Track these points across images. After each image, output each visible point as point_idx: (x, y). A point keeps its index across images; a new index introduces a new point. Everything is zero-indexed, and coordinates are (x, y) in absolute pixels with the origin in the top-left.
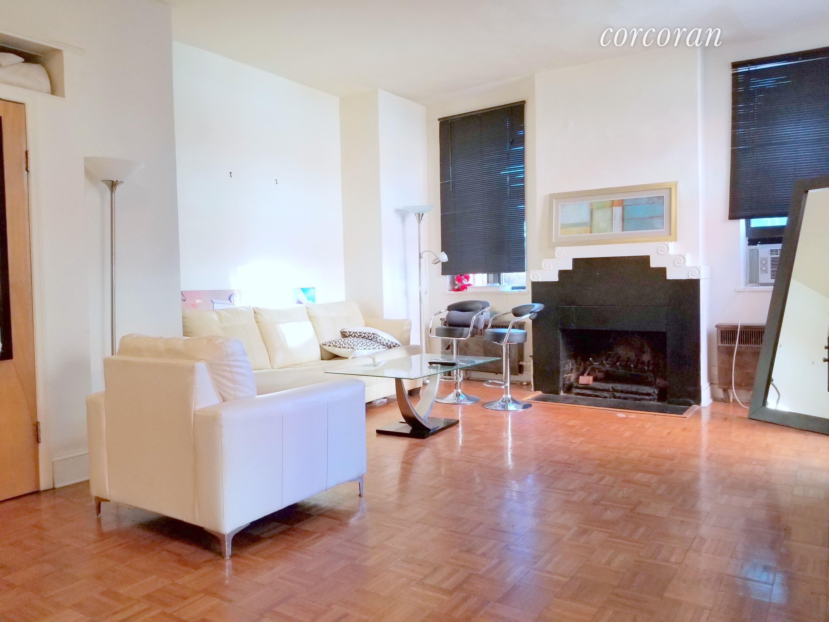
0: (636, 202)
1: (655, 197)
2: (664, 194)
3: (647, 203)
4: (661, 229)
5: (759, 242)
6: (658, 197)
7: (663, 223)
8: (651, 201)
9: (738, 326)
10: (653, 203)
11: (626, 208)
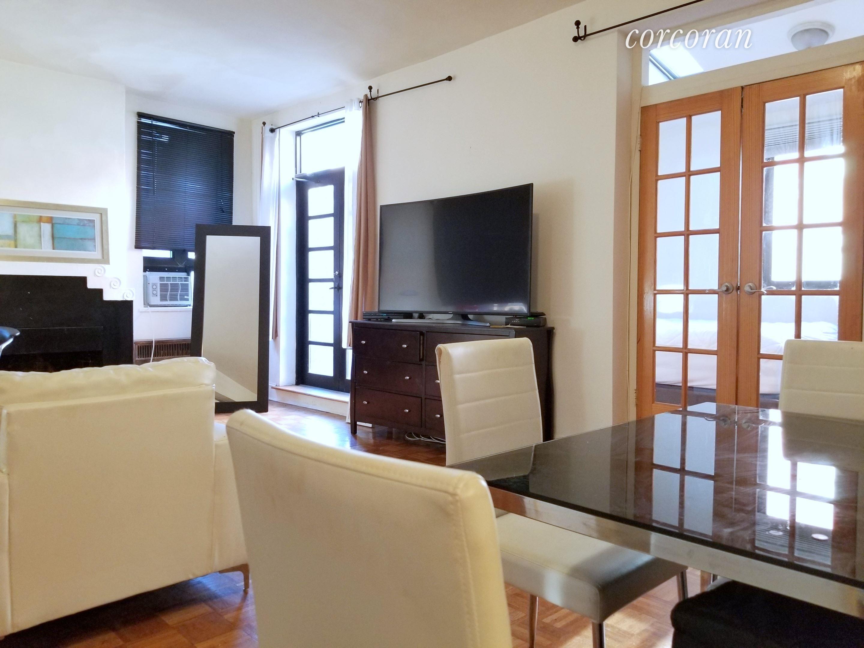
0: (66, 222)
1: (86, 220)
2: (96, 217)
3: (78, 225)
4: (94, 251)
5: (148, 270)
6: (88, 220)
7: (95, 246)
8: (82, 223)
9: (153, 341)
10: (84, 225)
11: (55, 226)
